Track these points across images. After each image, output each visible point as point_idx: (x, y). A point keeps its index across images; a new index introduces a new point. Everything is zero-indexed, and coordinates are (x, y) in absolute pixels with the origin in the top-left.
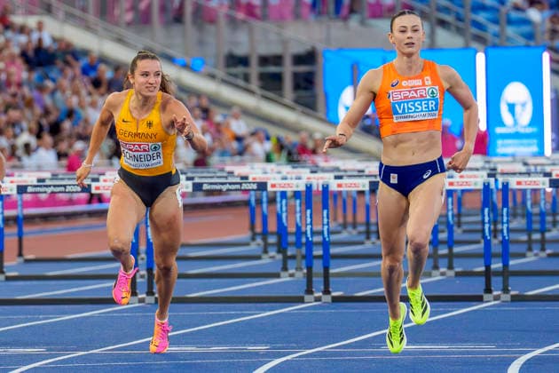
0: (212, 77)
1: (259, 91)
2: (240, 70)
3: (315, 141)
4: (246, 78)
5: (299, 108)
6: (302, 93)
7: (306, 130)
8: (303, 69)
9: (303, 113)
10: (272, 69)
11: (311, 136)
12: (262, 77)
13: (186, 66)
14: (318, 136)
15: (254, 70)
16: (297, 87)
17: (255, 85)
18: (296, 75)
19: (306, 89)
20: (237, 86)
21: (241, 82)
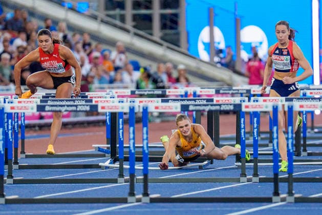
0: (94, 18)
1: (133, 30)
2: (118, 12)
3: (179, 71)
4: (123, 19)
5: (166, 44)
6: (168, 31)
7: (171, 61)
8: (168, 11)
9: (168, 48)
10: (144, 12)
11: (175, 67)
12: (135, 18)
13: (72, 9)
14: (181, 67)
15: (129, 12)
16: (164, 27)
17: (129, 24)
18: (163, 17)
19: (171, 28)
20: (115, 26)
21: (118, 23)
